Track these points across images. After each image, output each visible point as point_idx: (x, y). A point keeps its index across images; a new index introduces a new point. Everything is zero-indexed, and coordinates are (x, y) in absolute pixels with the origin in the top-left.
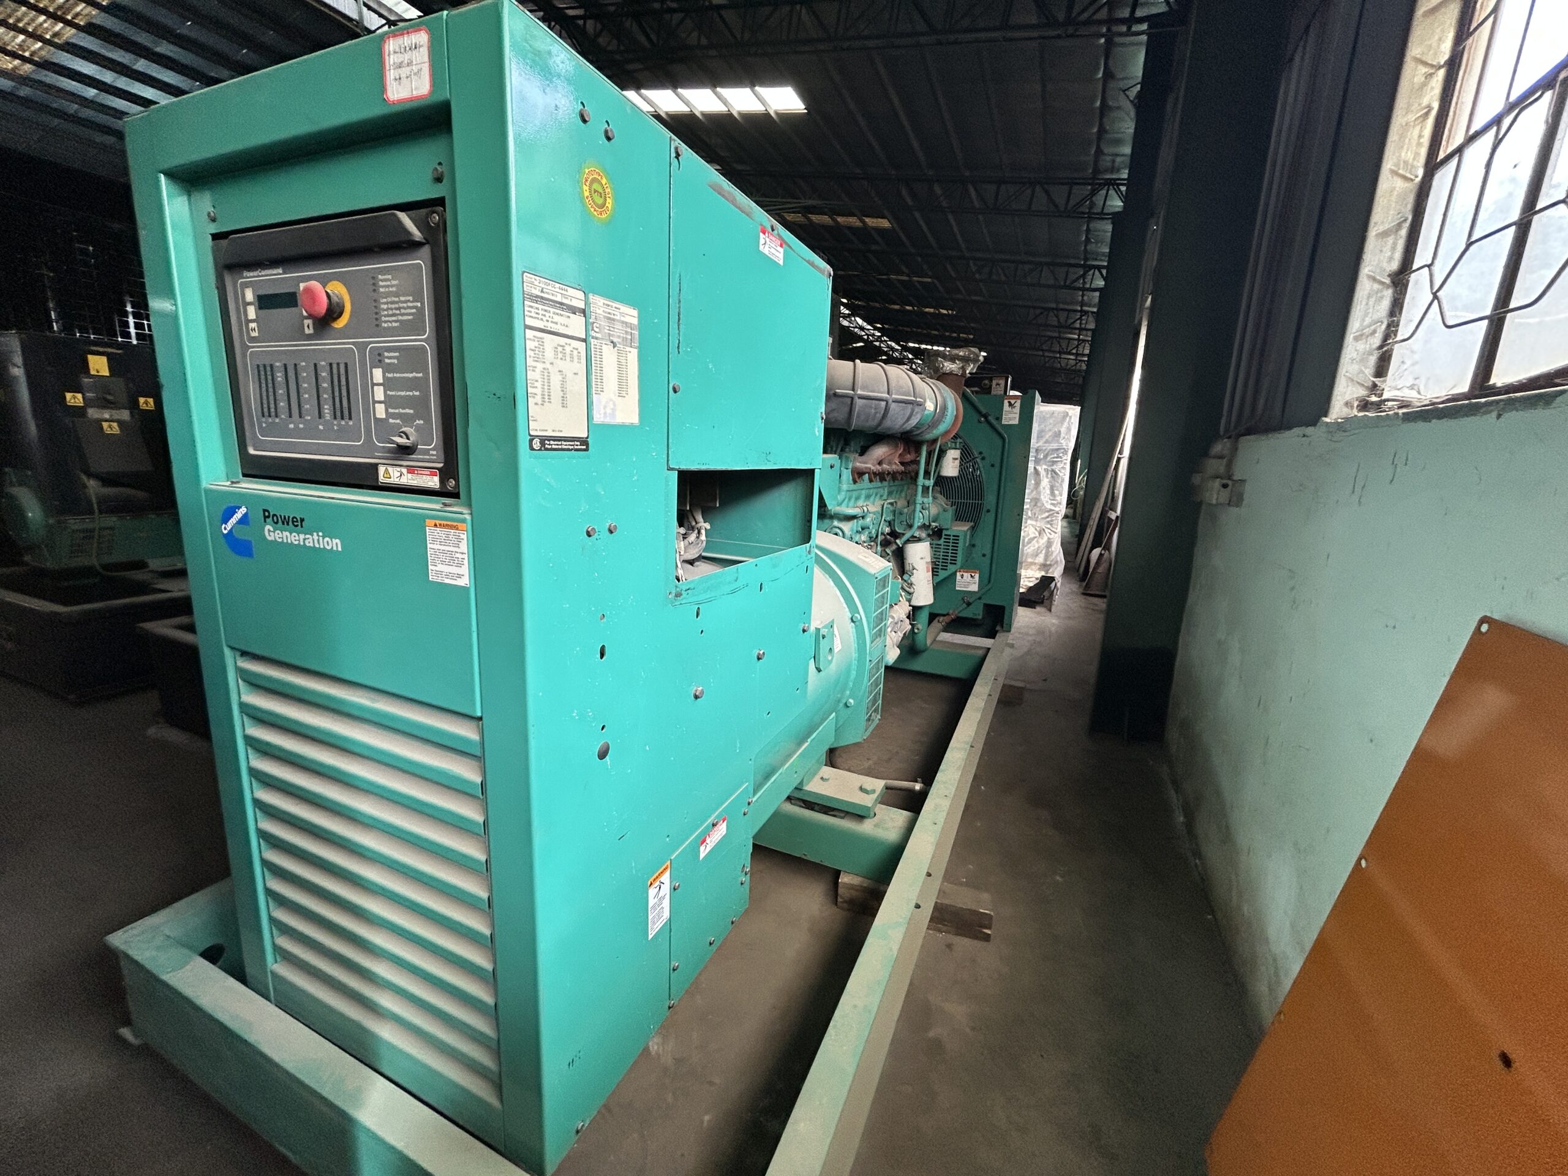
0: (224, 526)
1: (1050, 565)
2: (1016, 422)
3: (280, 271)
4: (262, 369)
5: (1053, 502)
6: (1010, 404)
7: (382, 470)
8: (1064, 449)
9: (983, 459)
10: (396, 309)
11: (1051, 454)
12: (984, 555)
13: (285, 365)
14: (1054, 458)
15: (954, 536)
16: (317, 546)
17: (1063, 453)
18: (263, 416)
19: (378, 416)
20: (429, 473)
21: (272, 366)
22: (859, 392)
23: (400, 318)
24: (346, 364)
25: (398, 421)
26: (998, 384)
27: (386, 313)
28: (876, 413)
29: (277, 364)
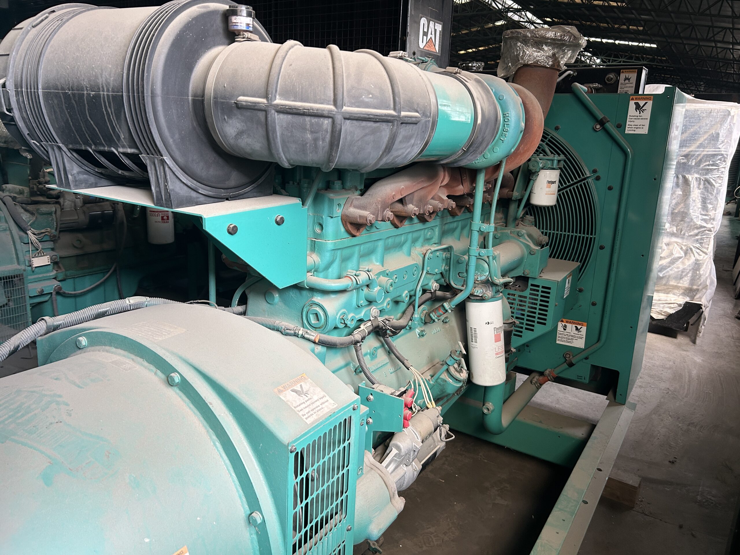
1: (698, 290)
2: (645, 131)
5: (704, 217)
8: (722, 155)
9: (598, 178)
11: (705, 162)
12: (594, 304)
14: (709, 165)
15: (543, 287)
17: (720, 159)
22: (278, 101)
26: (626, 79)
28: (316, 140)
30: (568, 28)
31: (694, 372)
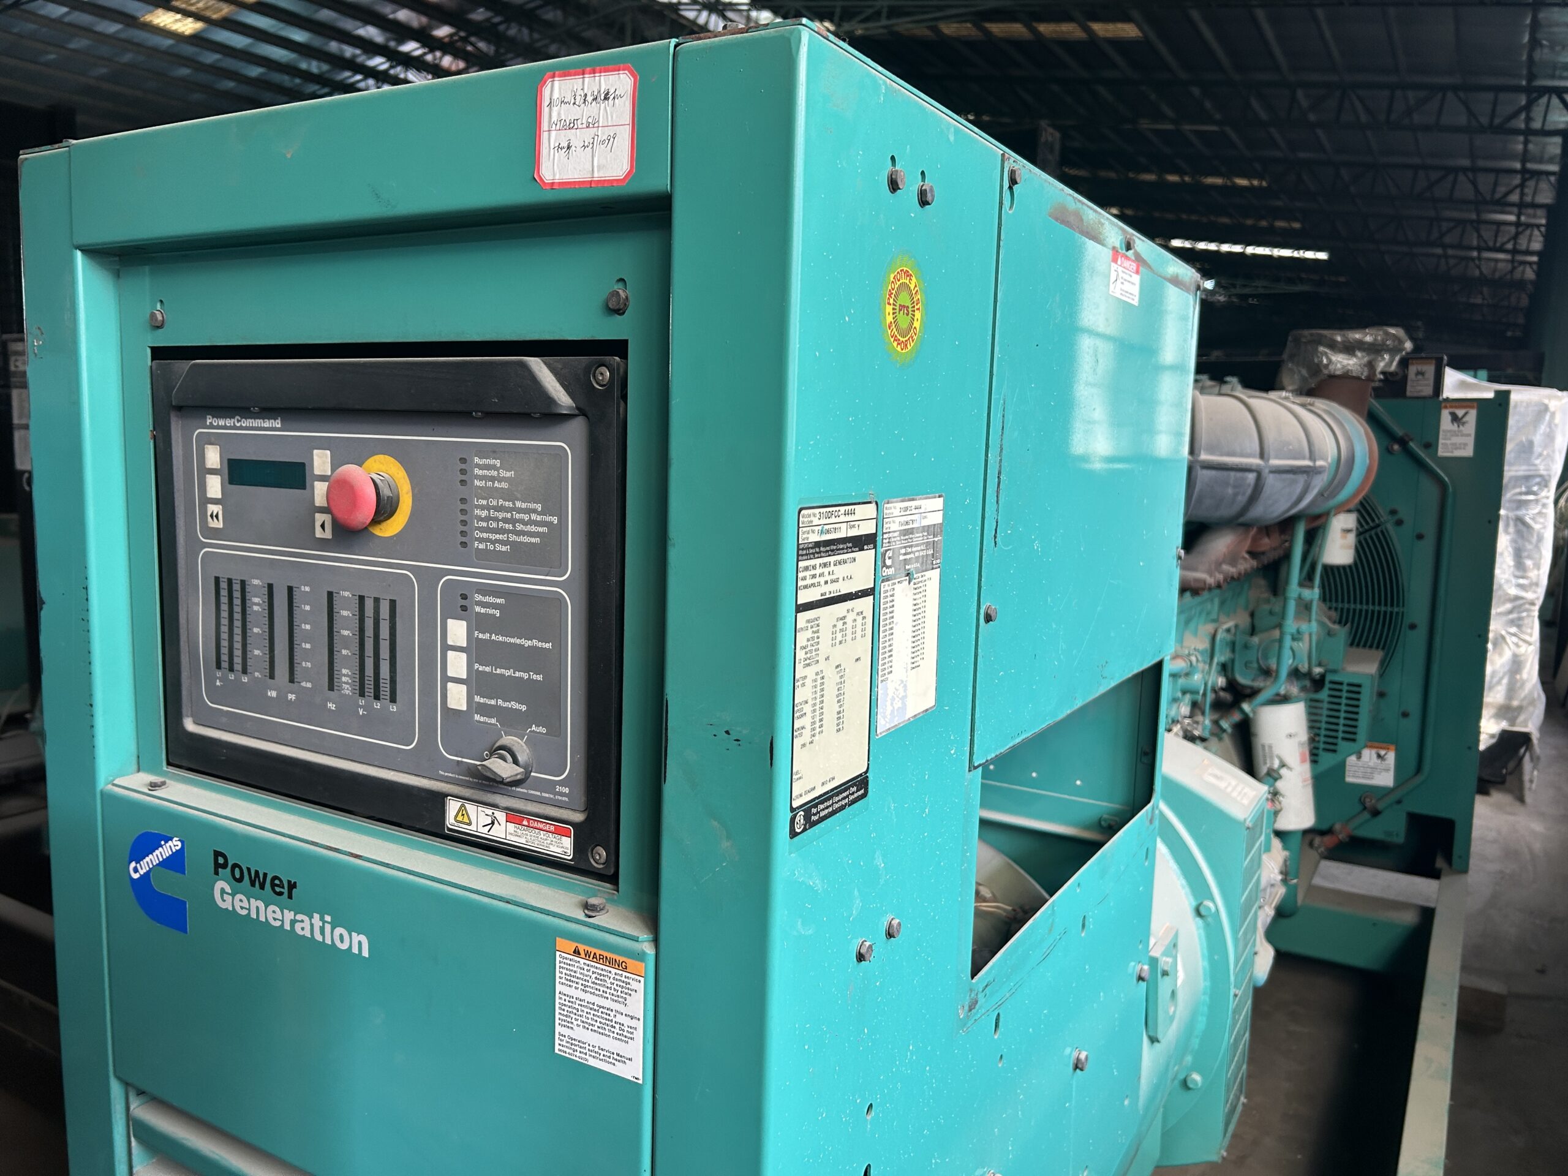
0: (133, 864)
1: (1520, 709)
2: (1469, 452)
3: (277, 424)
4: (224, 585)
5: (1521, 581)
6: (1455, 418)
7: (453, 807)
8: (1541, 476)
9: (1399, 523)
10: (505, 521)
11: (1514, 487)
12: (1405, 715)
13: (270, 587)
14: (1521, 494)
15: (1349, 685)
16: (319, 938)
17: (1538, 484)
18: (219, 666)
19: (452, 704)
20: (552, 828)
21: (243, 583)
23: (513, 538)
24: (393, 603)
25: (493, 721)
26: (1419, 373)
27: (485, 524)
28: (1236, 495)
29: (256, 582)
30: (1392, 331)
31: (1537, 846)
